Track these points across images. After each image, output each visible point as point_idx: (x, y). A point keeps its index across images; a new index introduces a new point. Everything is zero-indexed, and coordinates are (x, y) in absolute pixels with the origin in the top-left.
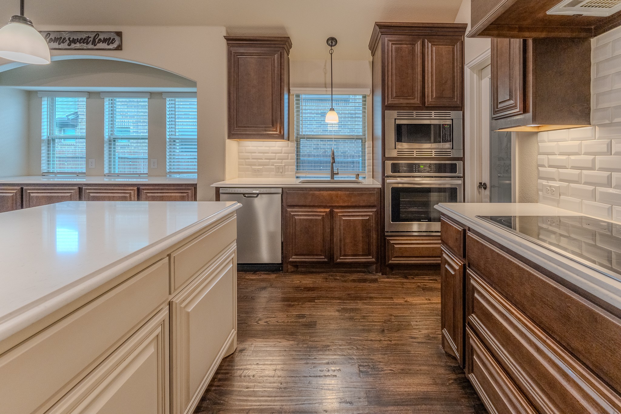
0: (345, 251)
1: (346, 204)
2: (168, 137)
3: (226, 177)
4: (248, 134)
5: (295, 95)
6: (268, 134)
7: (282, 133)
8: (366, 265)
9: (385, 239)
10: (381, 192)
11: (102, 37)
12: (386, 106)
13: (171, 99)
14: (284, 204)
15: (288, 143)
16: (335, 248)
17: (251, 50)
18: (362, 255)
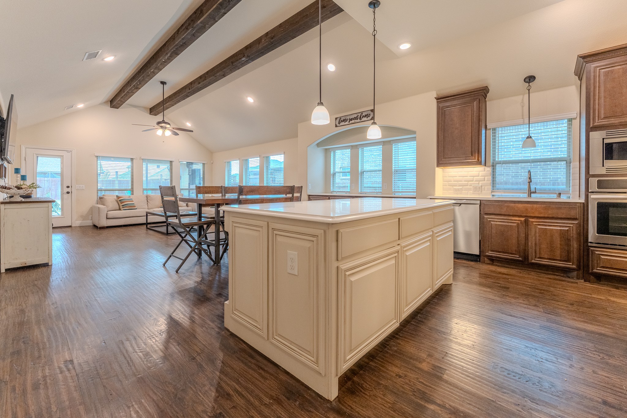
0: (540, 253)
1: (542, 215)
2: (393, 169)
3: (436, 193)
4: (451, 163)
5: (491, 129)
6: (468, 162)
7: (480, 160)
8: (565, 271)
9: (588, 250)
10: (585, 206)
11: (364, 114)
12: (591, 128)
13: (395, 144)
14: (482, 213)
15: (485, 169)
16: (530, 250)
17: (455, 102)
18: (560, 260)
